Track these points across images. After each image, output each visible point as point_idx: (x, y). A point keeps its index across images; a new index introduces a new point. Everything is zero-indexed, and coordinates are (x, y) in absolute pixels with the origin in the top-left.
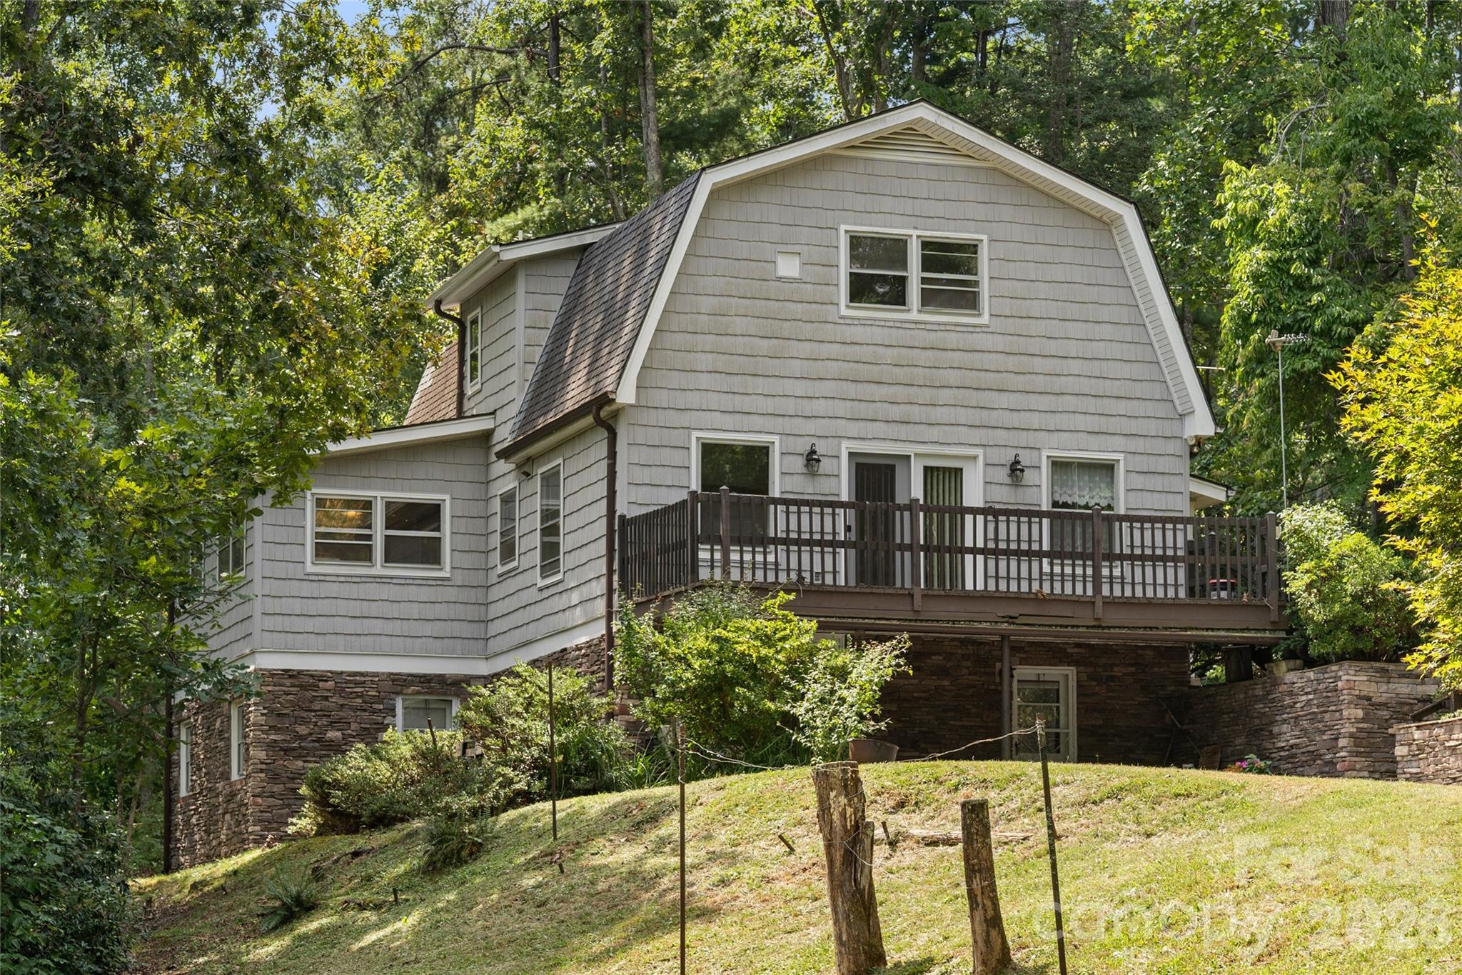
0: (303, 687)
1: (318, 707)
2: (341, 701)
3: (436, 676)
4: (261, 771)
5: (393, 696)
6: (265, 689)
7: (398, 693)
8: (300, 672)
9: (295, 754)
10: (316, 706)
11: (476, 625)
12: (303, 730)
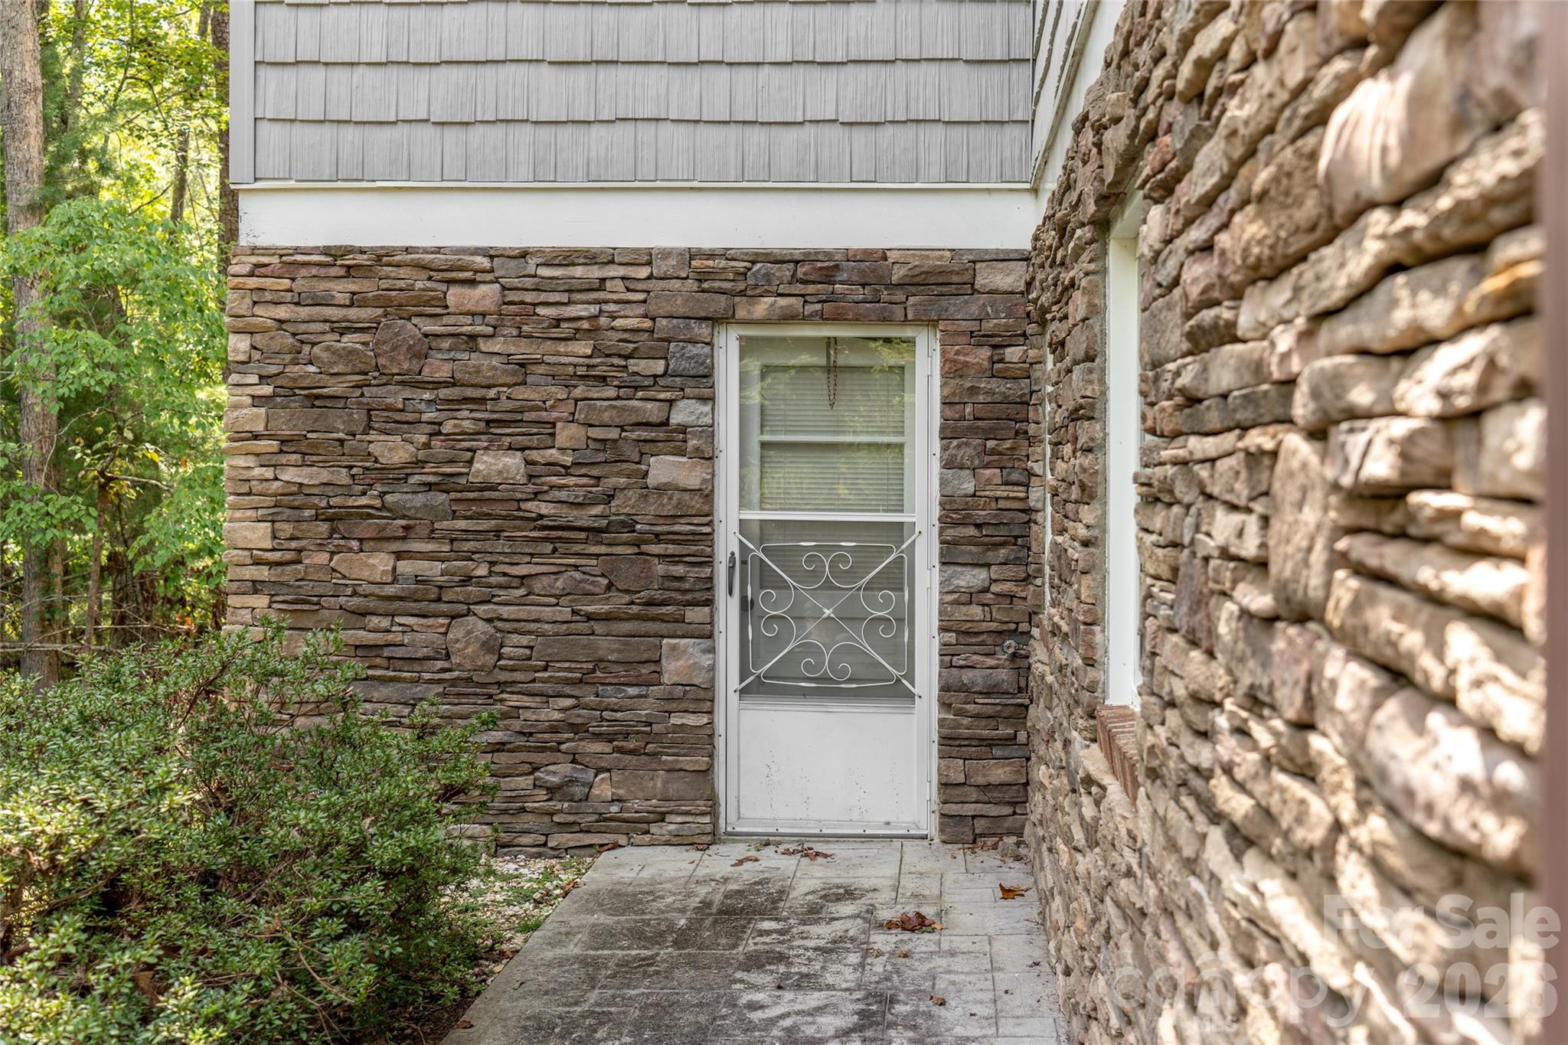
0: (397, 306)
1: (443, 373)
2: (522, 350)
3: (850, 256)
4: (256, 587)
5: (703, 330)
6: (267, 314)
7: (716, 320)
8: (382, 256)
9: (366, 528)
10: (438, 368)
11: (996, 73)
12: (393, 450)
